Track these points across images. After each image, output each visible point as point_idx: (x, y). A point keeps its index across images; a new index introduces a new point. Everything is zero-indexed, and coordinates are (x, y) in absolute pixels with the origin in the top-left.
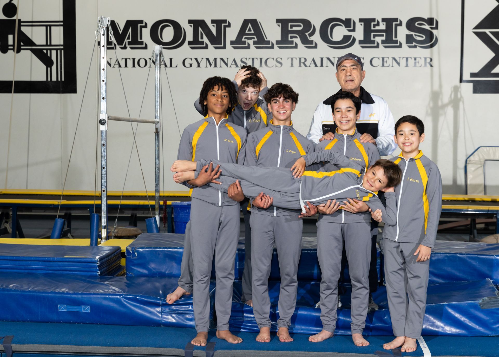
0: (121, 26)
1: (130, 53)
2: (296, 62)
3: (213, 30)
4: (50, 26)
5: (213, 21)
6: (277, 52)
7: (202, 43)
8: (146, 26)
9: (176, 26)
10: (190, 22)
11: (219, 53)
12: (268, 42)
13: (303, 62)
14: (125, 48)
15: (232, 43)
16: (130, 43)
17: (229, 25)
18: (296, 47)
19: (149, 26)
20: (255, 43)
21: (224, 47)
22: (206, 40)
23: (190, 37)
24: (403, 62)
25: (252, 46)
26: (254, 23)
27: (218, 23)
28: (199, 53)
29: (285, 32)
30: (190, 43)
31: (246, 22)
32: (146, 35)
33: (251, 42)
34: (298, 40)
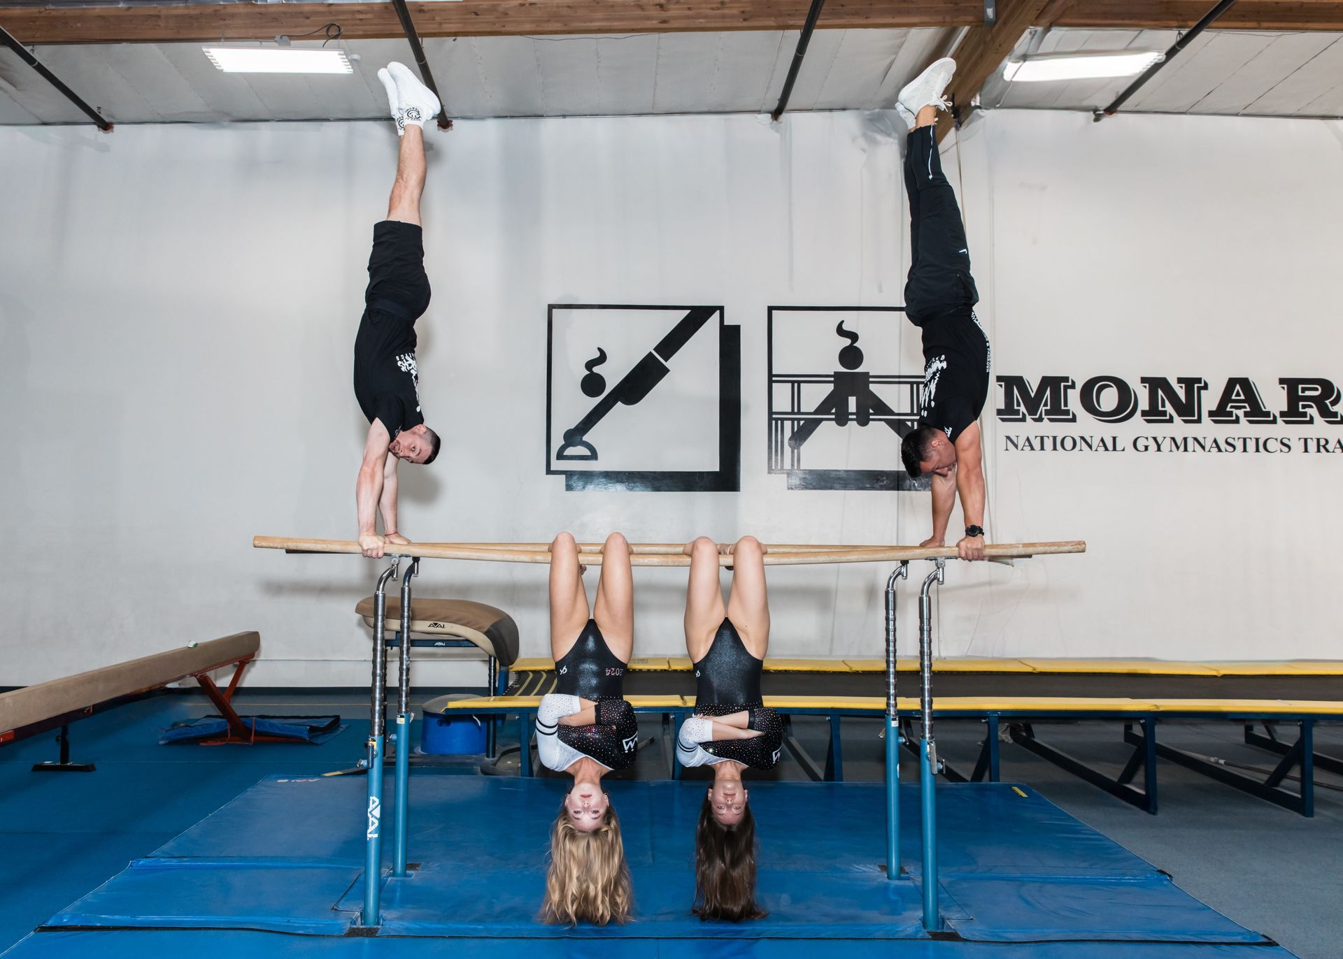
0: (1034, 385)
1: (1048, 428)
2: (1312, 446)
3: (1181, 393)
5: (1180, 380)
6: (1281, 429)
8: (1073, 386)
9: (1122, 387)
10: (1144, 380)
11: (1191, 430)
12: (1267, 414)
13: (1322, 446)
14: (1040, 419)
15: (1211, 414)
16: (1047, 413)
17: (1206, 387)
18: (1311, 421)
19: (1079, 386)
20: (1246, 414)
21: (1199, 421)
22: (1169, 408)
23: (1144, 404)
25: (1243, 420)
26: (1245, 383)
27: (1189, 383)
28: (1160, 430)
29: (1293, 399)
30: (1144, 413)
31: (1232, 383)
32: (1074, 400)
33: (1240, 413)
34: (1313, 411)
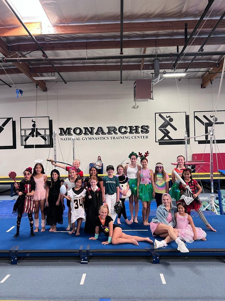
0: (65, 129)
1: (68, 136)
2: (112, 138)
3: (90, 130)
4: (46, 130)
5: (90, 128)
6: (107, 136)
7: (87, 133)
8: (72, 129)
9: (80, 129)
10: (84, 128)
11: (92, 136)
12: (105, 133)
13: (114, 138)
14: (66, 135)
15: (95, 133)
16: (68, 134)
17: (94, 129)
18: (112, 134)
19: (73, 129)
20: (101, 133)
21: (93, 135)
22: (88, 133)
23: (84, 132)
24: (140, 137)
25: (100, 134)
26: (101, 128)
27: (91, 128)
28: (87, 136)
29: (109, 130)
30: (84, 134)
31: (99, 128)
32: (72, 132)
33: (100, 133)
34: (112, 132)
